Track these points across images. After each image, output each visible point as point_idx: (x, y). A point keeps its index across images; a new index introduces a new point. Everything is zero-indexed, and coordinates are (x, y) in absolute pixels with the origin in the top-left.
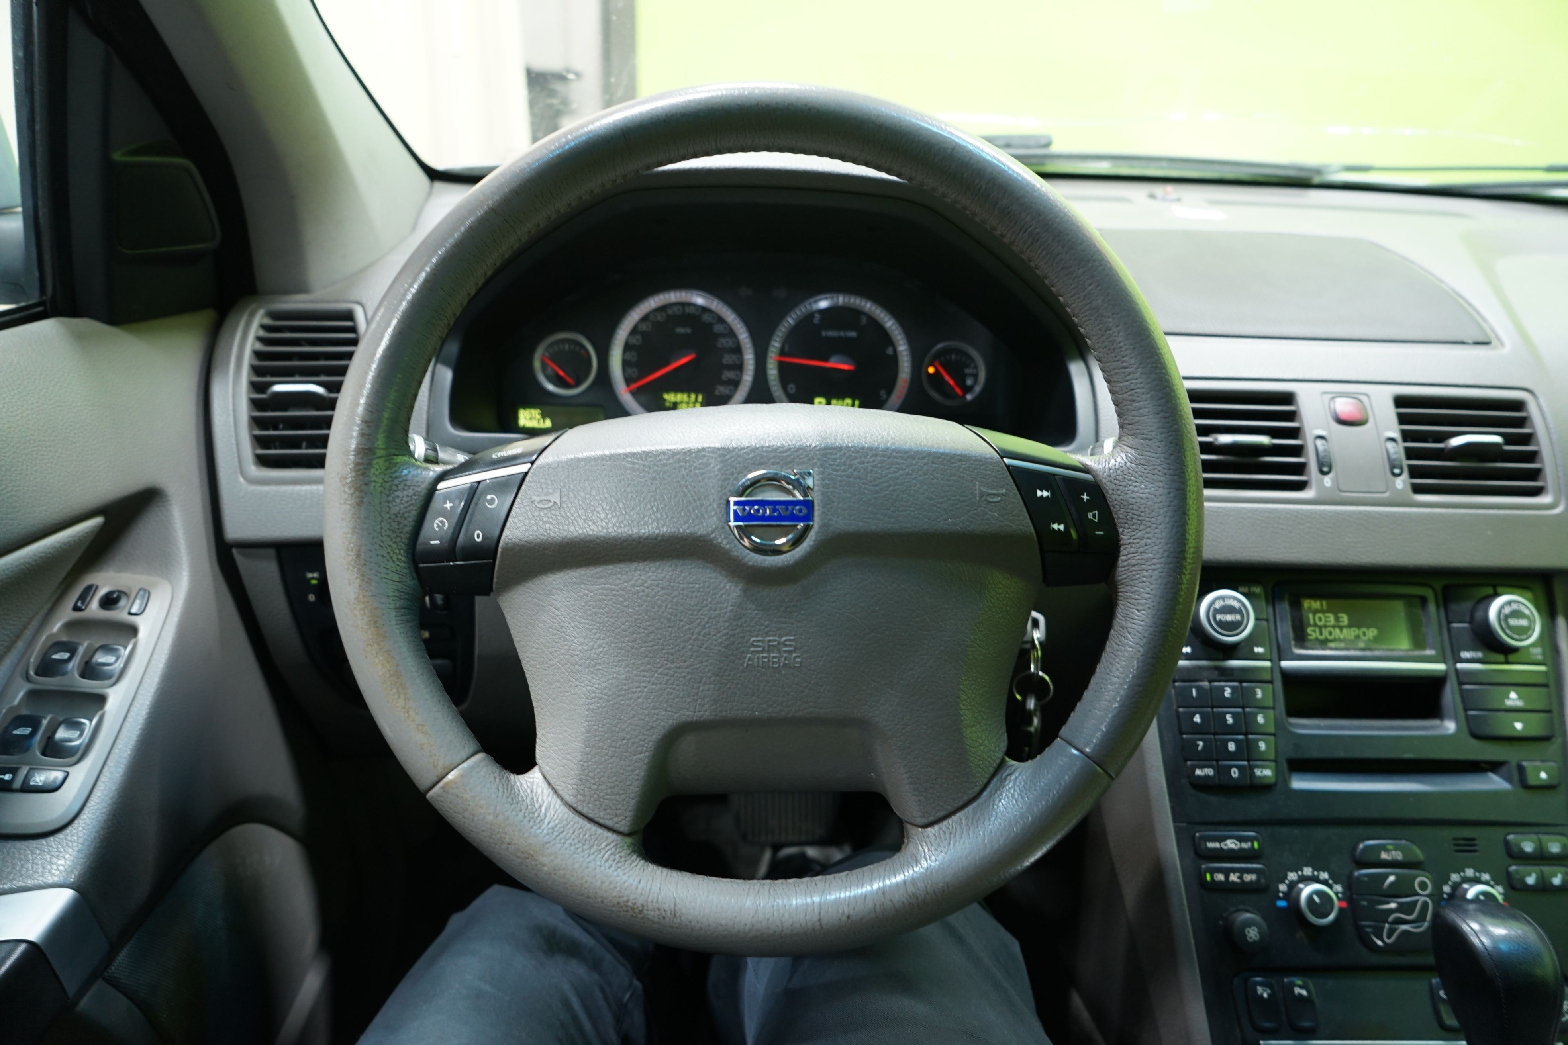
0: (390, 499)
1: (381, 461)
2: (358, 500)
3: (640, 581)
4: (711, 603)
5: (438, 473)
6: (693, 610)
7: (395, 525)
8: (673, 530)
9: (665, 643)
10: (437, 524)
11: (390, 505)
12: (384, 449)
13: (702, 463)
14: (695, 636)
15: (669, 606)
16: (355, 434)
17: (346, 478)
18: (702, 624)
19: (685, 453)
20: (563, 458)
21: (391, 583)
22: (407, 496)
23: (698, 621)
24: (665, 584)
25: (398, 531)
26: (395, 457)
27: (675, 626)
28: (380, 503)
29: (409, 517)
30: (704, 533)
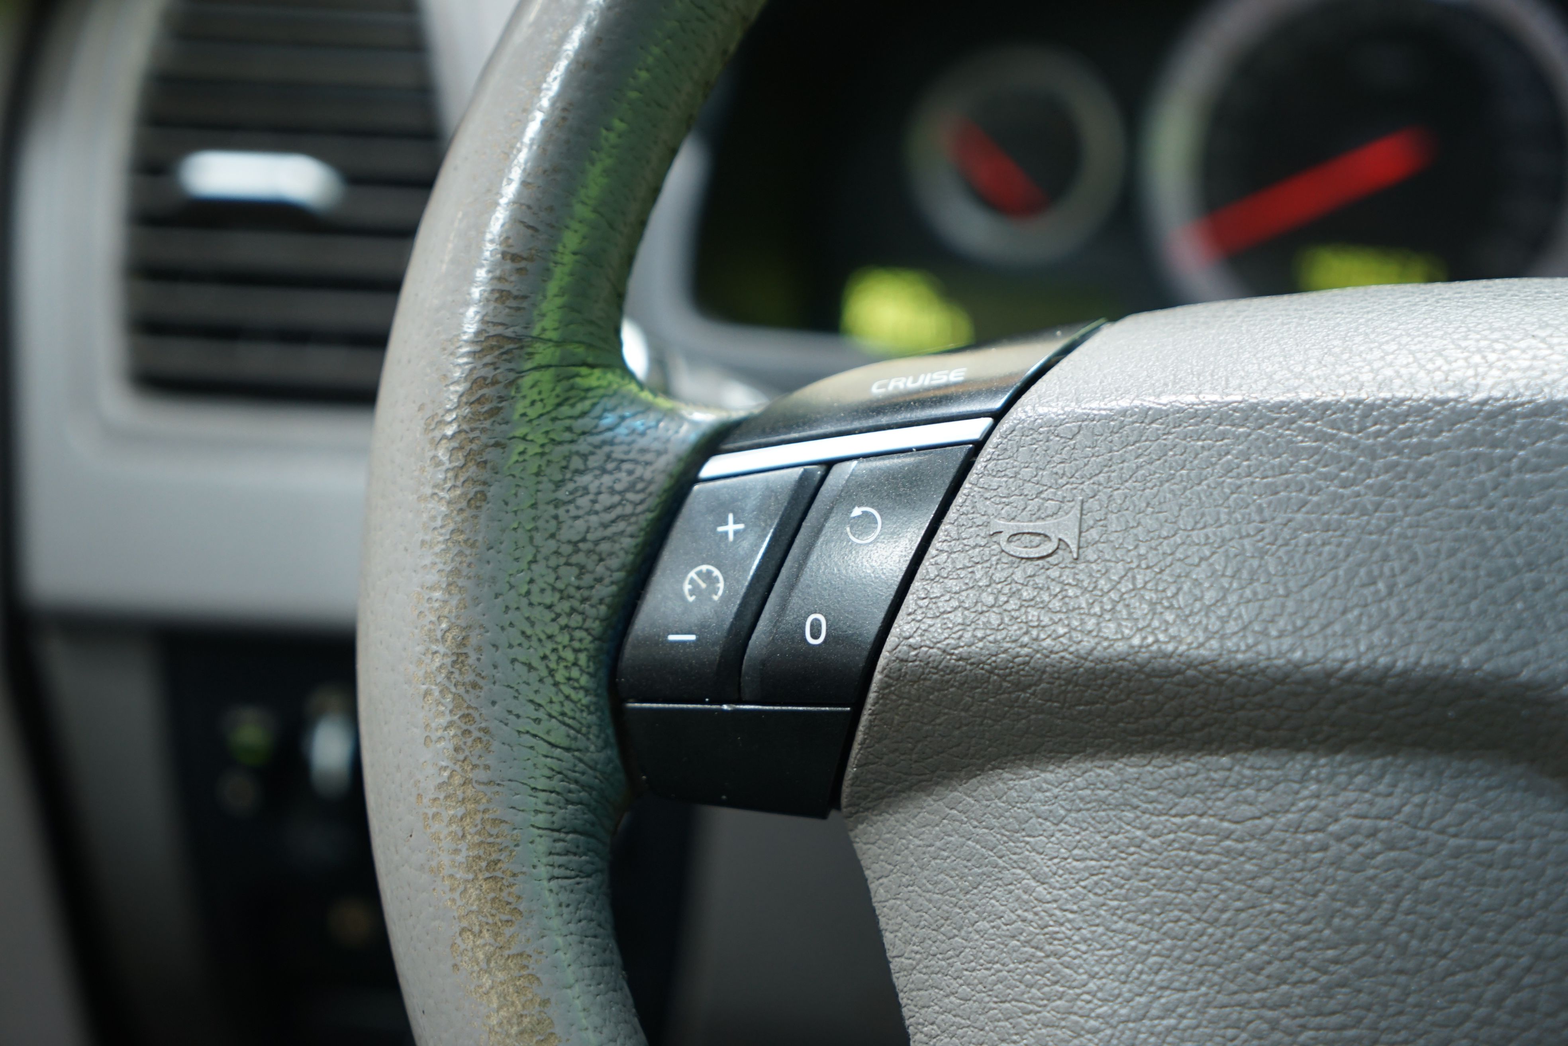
0: (563, 494)
1: (547, 376)
2: (472, 490)
3: (1315, 814)
4: (1545, 905)
5: (703, 429)
6: (1487, 925)
7: (570, 575)
8: (1439, 658)
9: (1383, 1024)
10: (692, 581)
11: (561, 511)
12: (558, 344)
13: (1545, 453)
14: (1482, 1012)
15: (1406, 904)
16: (476, 293)
17: (442, 423)
18: (1511, 972)
19: (1492, 416)
20: (1095, 406)
21: (544, 748)
22: (612, 491)
23: (1499, 961)
24: (1397, 833)
25: (578, 595)
26: (584, 370)
27: (1418, 970)
28: (534, 506)
29: (611, 554)
30: (1543, 676)
